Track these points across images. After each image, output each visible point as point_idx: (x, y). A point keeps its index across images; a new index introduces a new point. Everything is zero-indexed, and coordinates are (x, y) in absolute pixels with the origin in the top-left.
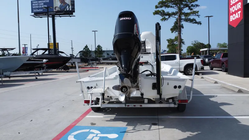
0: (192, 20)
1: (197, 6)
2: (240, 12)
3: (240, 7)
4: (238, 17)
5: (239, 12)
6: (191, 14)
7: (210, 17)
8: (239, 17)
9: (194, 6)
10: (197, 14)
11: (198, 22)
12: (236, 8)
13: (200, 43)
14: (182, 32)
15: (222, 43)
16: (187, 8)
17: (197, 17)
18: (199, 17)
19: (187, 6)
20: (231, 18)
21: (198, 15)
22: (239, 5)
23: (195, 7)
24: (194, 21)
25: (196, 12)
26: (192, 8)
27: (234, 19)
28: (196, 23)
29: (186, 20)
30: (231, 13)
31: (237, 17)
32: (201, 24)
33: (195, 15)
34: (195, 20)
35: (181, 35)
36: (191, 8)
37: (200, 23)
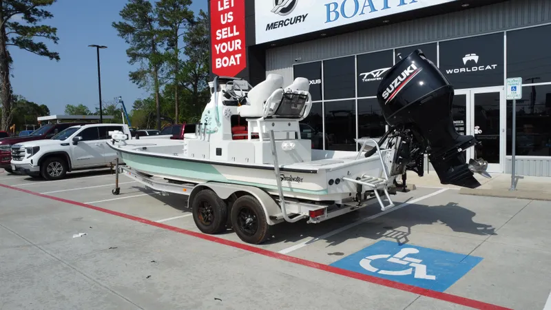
0: (37, 45)
1: (47, 14)
2: (240, 55)
3: (240, 48)
4: (235, 64)
5: (238, 56)
6: (37, 31)
7: (101, 47)
8: (238, 63)
9: (40, 14)
10: (52, 34)
11: (51, 54)
12: (231, 47)
13: (28, 103)
14: (10, 73)
15: (76, 105)
16: (22, 15)
17: (52, 41)
18: (55, 42)
19: (20, 9)
20: (217, 63)
21: (54, 38)
22: (238, 43)
23: (41, 17)
24: (42, 50)
25: (50, 30)
26: (35, 17)
27: (225, 65)
28: (46, 53)
29: (20, 44)
30: (218, 53)
31: (232, 62)
32: (58, 58)
33: (46, 35)
34: (44, 47)
35: (11, 79)
36: (32, 16)
37: (55, 56)
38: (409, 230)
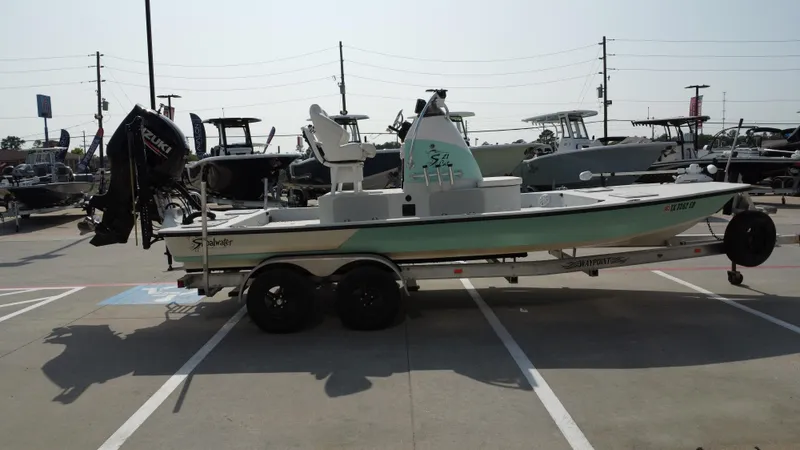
38: (167, 317)
